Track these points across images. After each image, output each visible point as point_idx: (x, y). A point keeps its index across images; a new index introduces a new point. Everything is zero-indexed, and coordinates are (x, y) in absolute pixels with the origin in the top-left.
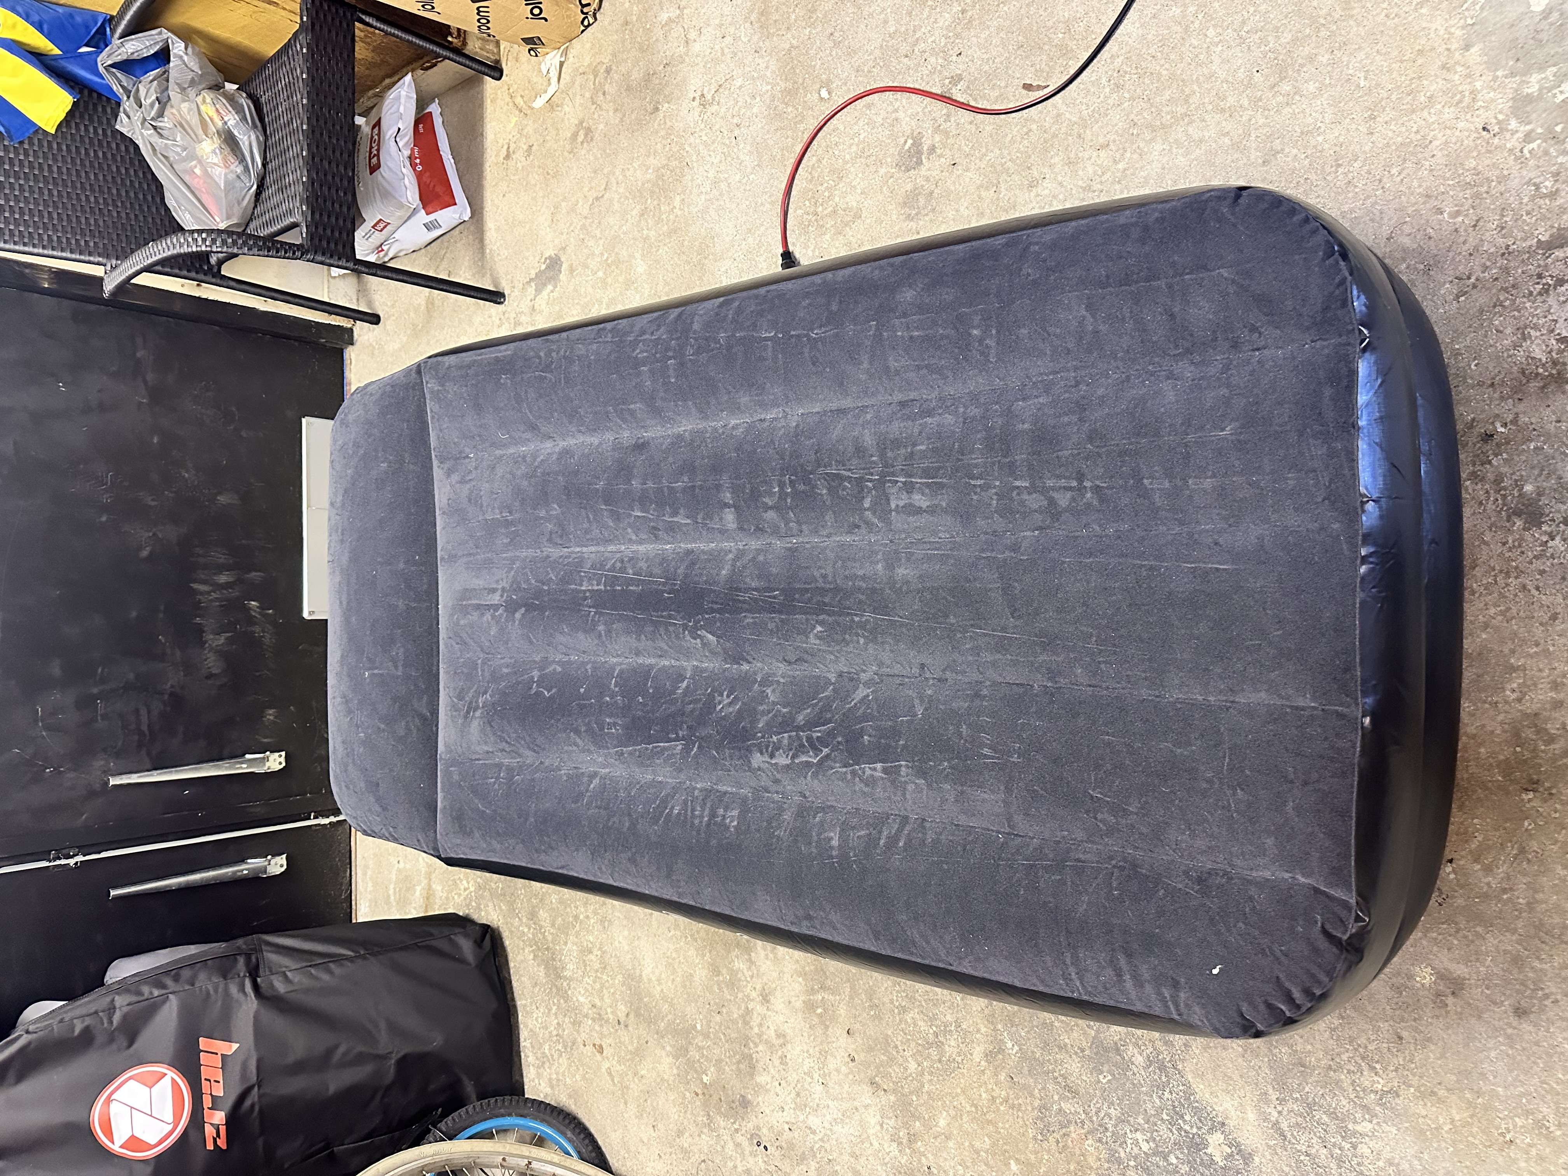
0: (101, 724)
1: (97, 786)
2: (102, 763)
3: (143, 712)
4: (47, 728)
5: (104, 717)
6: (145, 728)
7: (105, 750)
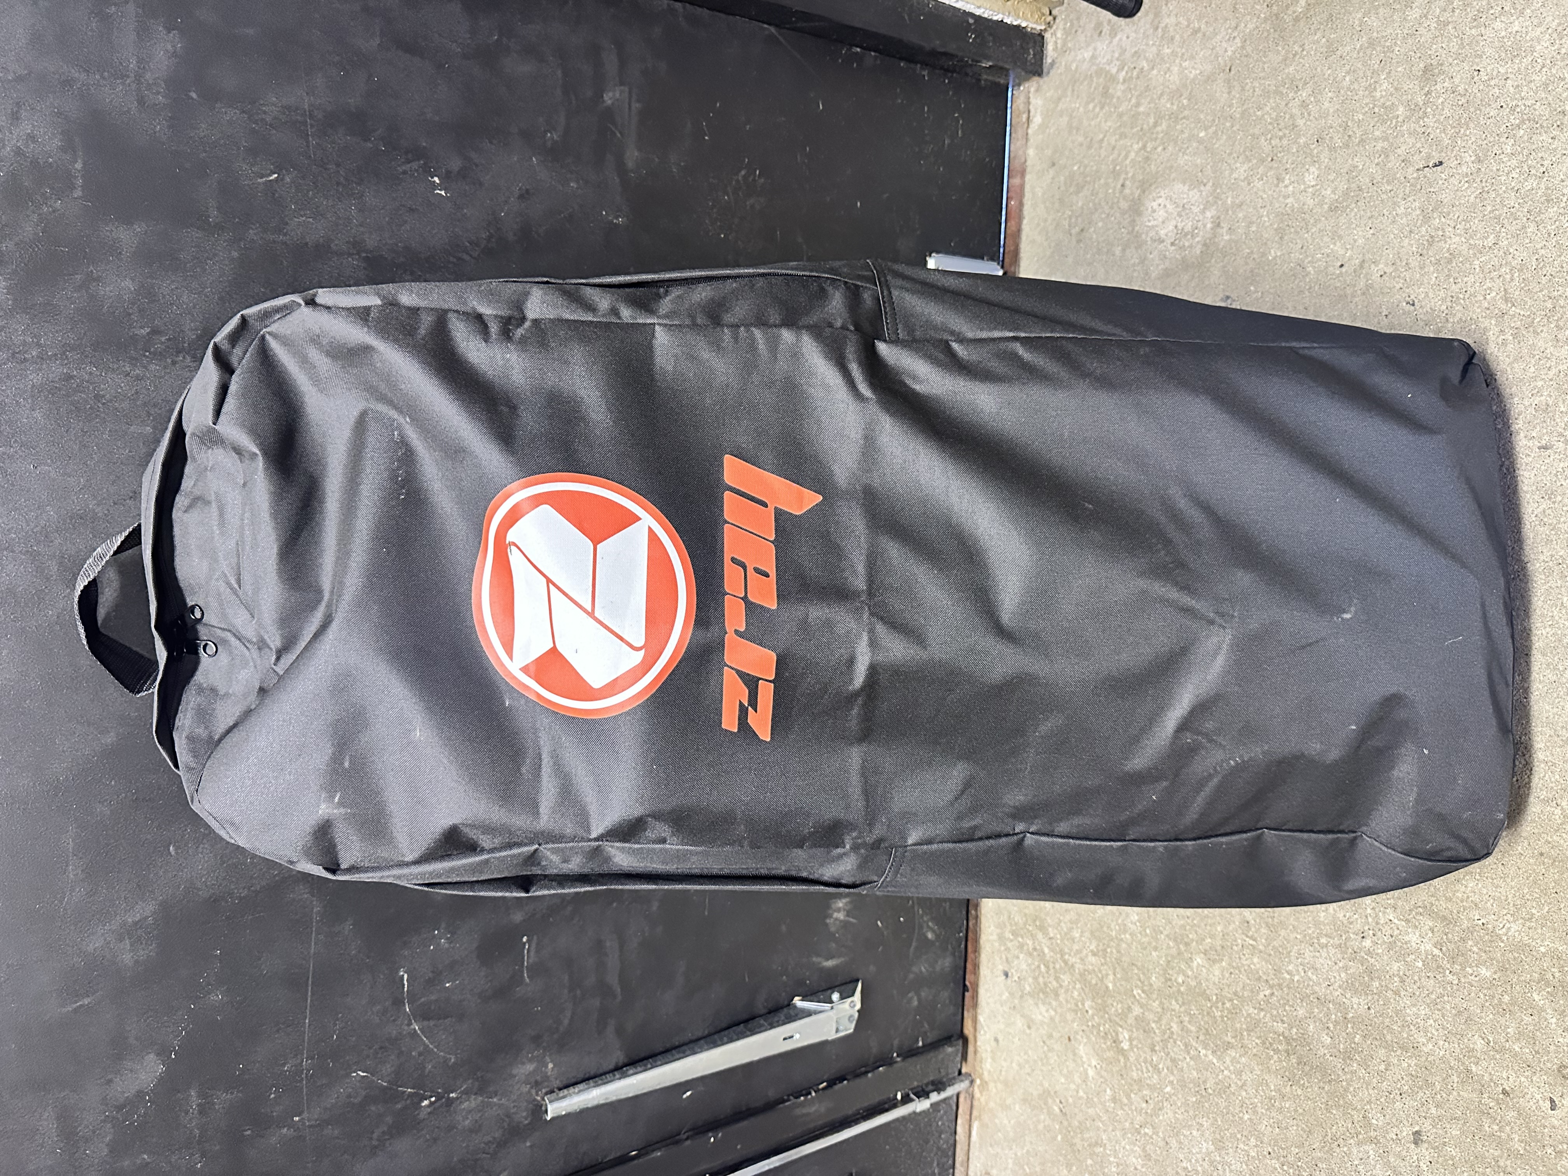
0: (529, 986)
1: (523, 1117)
2: (530, 1067)
3: (611, 944)
4: (423, 1014)
5: (534, 971)
6: (613, 979)
7: (536, 1040)
